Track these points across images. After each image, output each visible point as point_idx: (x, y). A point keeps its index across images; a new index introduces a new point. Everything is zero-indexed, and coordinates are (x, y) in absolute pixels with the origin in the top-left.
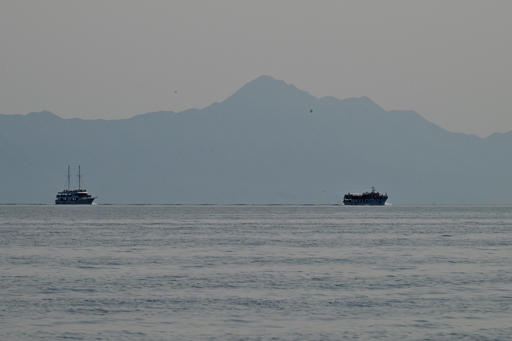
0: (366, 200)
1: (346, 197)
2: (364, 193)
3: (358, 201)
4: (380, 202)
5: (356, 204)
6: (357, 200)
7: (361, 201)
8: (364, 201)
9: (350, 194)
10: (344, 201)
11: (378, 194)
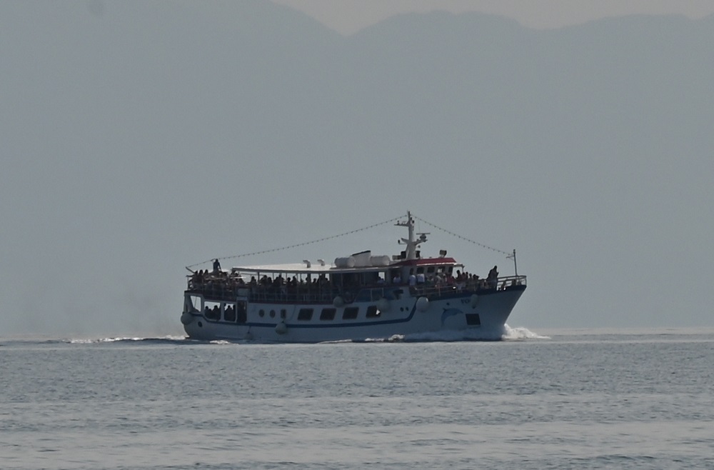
0: (363, 307)
1: (201, 284)
2: (341, 262)
3: (305, 315)
4: (473, 320)
5: (285, 334)
6: (293, 310)
7: (328, 314)
8: (351, 313)
9: (225, 269)
10: (190, 316)
11: (444, 264)
